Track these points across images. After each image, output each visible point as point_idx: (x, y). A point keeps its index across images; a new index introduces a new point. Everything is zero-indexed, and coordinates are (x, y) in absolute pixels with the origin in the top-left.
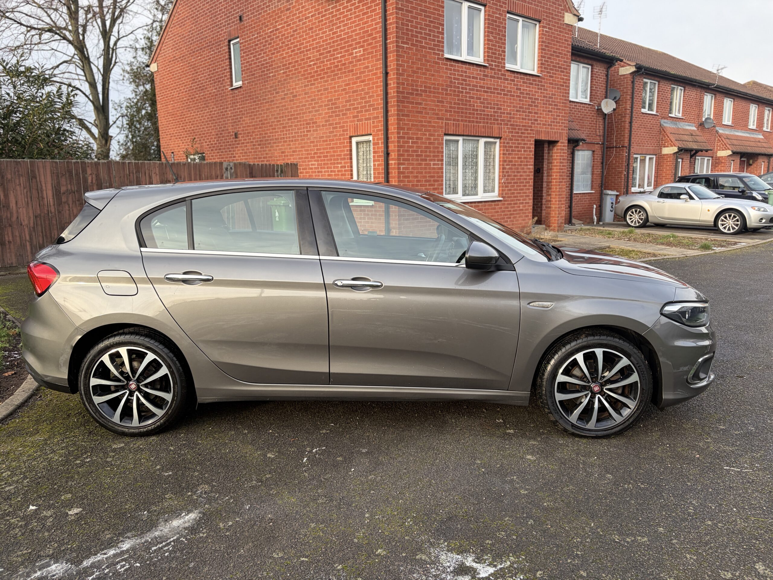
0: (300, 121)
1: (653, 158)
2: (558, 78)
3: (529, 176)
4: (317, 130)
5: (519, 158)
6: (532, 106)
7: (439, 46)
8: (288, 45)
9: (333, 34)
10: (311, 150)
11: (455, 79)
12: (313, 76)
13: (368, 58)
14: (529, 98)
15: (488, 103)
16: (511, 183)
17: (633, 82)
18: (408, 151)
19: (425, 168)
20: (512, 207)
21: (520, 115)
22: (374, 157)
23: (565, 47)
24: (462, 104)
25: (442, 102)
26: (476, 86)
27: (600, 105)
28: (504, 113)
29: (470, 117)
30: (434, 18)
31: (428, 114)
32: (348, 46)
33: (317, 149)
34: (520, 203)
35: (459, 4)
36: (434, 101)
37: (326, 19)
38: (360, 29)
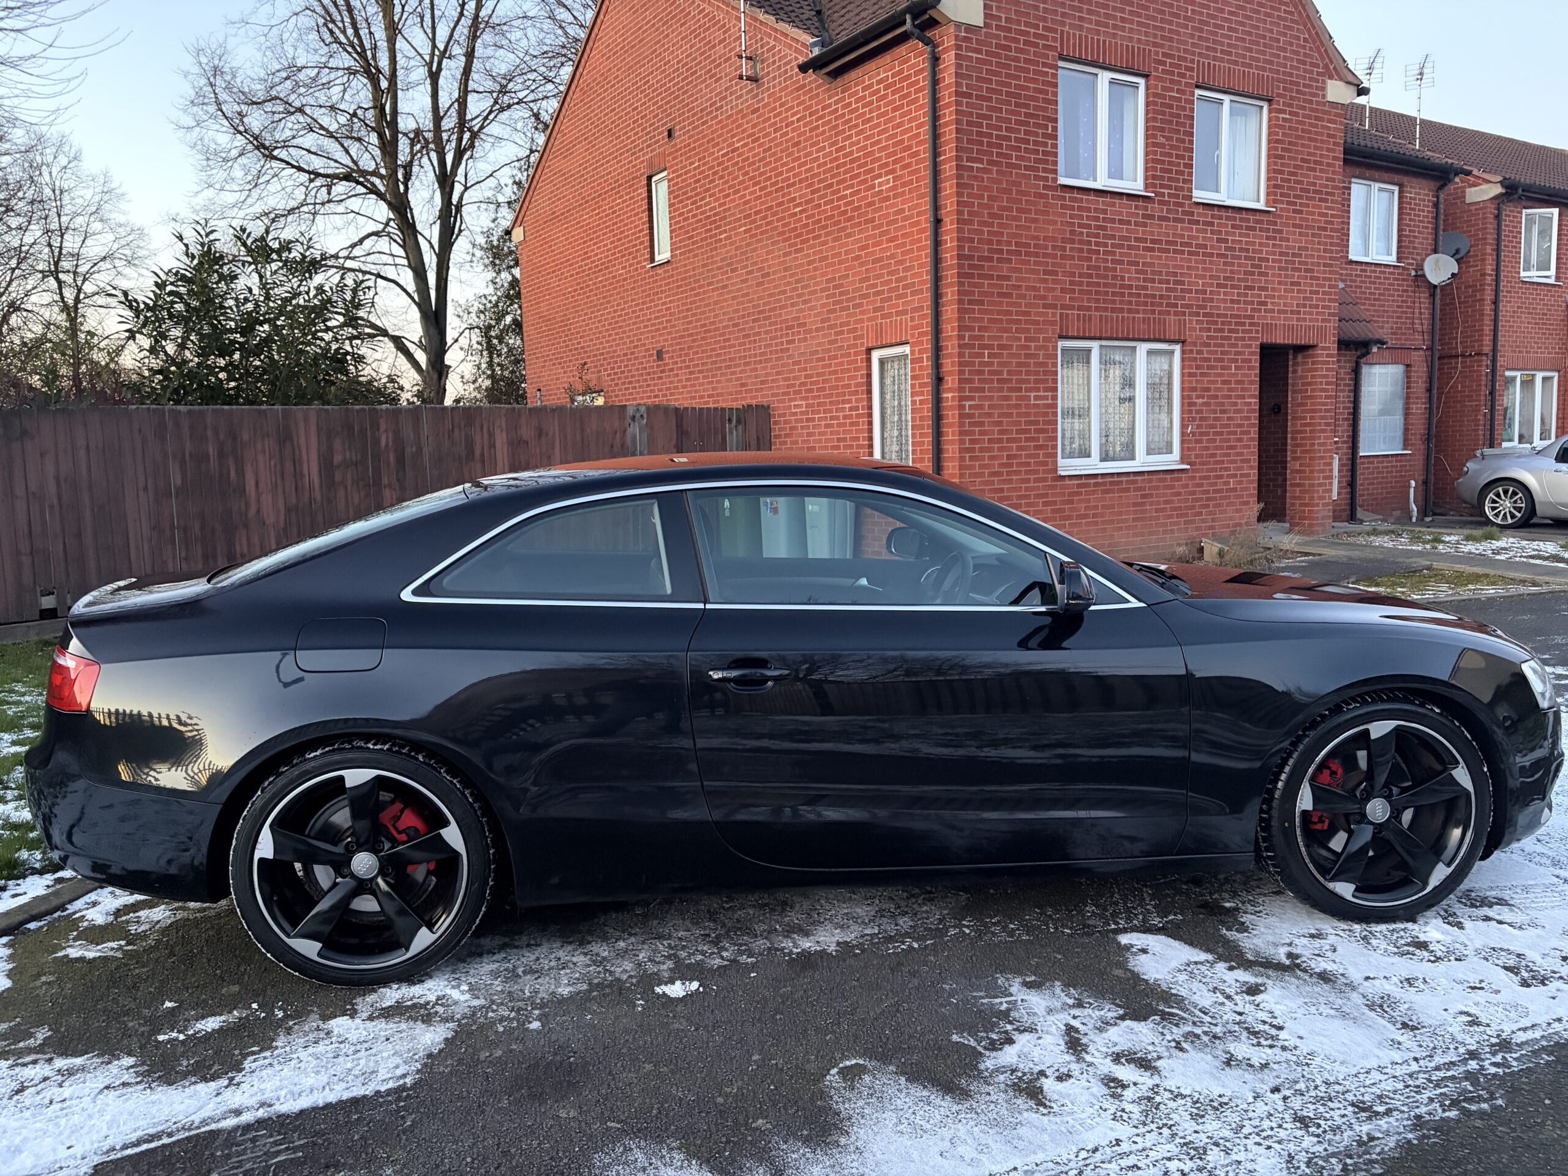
0: (776, 323)
1: (1552, 378)
2: (1313, 214)
3: (1249, 418)
4: (805, 339)
5: (1224, 382)
6: (1253, 274)
7: (1046, 162)
8: (754, 177)
9: (837, 151)
10: (795, 378)
11: (1080, 226)
12: (800, 235)
13: (903, 194)
14: (1246, 258)
15: (1153, 273)
16: (1207, 434)
17: (1498, 217)
18: (981, 372)
19: (1018, 406)
20: (1211, 484)
21: (1225, 294)
22: (913, 386)
23: (1328, 150)
24: (1098, 276)
25: (1056, 273)
26: (1128, 239)
27: (1420, 267)
28: (1190, 291)
29: (1114, 302)
30: (1036, 108)
31: (1024, 297)
32: (866, 172)
33: (806, 377)
34: (1229, 476)
35: (1091, 77)
36: (1037, 272)
37: (823, 125)
38: (888, 139)
